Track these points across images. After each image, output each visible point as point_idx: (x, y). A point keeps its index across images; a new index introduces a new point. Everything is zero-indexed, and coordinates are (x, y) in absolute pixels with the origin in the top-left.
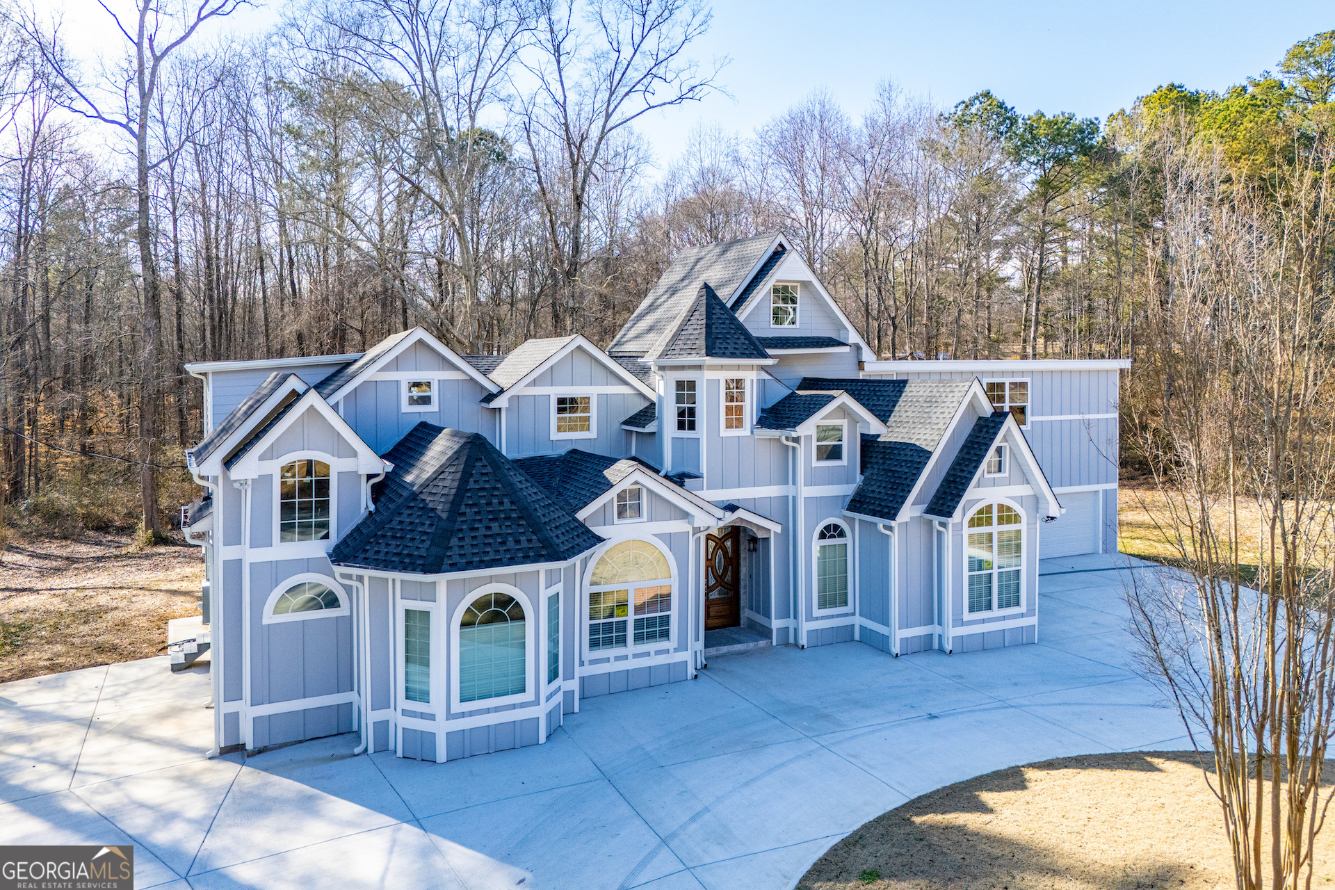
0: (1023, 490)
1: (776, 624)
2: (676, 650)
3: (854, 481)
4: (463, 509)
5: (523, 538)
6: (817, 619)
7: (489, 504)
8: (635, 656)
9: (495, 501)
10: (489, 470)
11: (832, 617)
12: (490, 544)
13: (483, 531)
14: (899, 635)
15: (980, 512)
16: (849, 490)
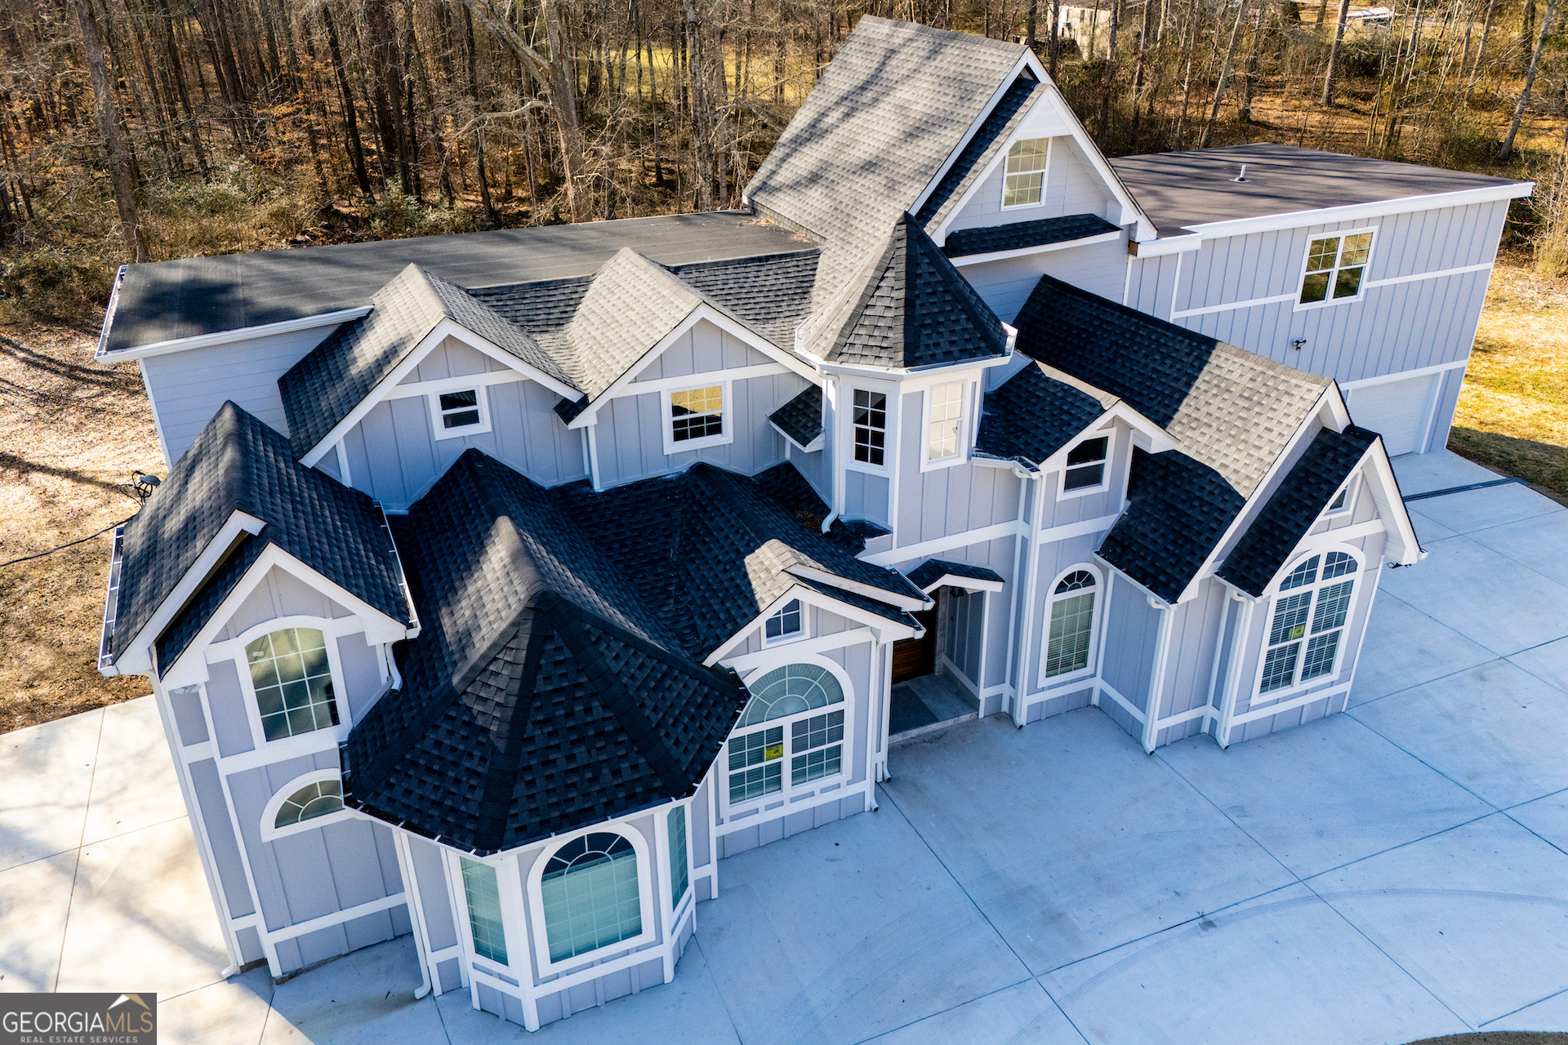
0: (1370, 528)
1: (984, 693)
2: (849, 783)
3: (1115, 511)
4: (530, 731)
5: (624, 766)
6: (1043, 689)
7: (570, 715)
8: (793, 800)
9: (579, 708)
10: (567, 654)
11: (1065, 683)
12: (574, 785)
13: (563, 765)
14: (1156, 725)
15: (1301, 568)
16: (1105, 523)
